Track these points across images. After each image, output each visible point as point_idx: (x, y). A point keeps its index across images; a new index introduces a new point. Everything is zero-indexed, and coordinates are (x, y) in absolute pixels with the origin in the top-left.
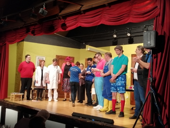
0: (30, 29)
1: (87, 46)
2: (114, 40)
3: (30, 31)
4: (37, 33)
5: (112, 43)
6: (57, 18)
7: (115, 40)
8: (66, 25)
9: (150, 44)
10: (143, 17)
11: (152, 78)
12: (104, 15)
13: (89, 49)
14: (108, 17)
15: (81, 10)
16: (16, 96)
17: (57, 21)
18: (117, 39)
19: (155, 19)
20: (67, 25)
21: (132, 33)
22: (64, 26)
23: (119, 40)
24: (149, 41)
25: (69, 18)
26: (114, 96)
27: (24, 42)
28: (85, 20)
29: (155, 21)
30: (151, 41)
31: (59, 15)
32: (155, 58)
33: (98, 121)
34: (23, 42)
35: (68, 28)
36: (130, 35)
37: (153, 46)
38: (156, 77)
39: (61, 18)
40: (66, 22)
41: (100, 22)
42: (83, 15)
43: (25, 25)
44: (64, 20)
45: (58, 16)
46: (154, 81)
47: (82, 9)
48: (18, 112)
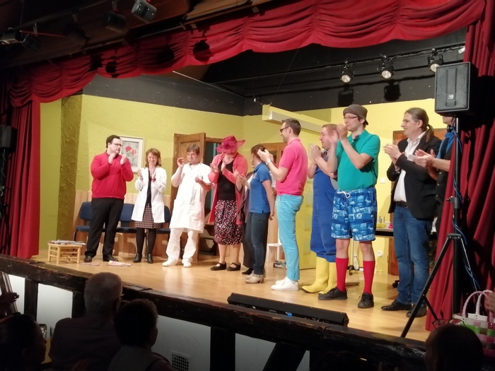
0: (103, 60)
1: (265, 107)
2: (342, 89)
3: (101, 66)
4: (123, 69)
5: (337, 100)
6: (182, 26)
7: (345, 90)
8: (209, 46)
9: (454, 101)
10: (435, 25)
11: (458, 197)
12: (318, 17)
13: (271, 115)
14: (331, 23)
15: (253, 4)
16: (63, 249)
17: (183, 35)
18: (350, 88)
19: (468, 31)
20: (211, 47)
21: (396, 71)
22: (202, 49)
23: (357, 91)
24: (451, 94)
25: (217, 26)
26: (341, 249)
27: (83, 95)
28: (263, 33)
29: (469, 35)
30: (457, 93)
31: (186, 17)
32: (466, 141)
33: (303, 317)
34: (79, 96)
35: (213, 56)
36: (390, 76)
37: (463, 107)
38: (469, 195)
39: (194, 26)
40: (208, 38)
41: (307, 38)
42: (258, 17)
43: (87, 49)
44: (202, 33)
45: (184, 21)
46: (464, 205)
47: (256, 1)
48: (73, 294)
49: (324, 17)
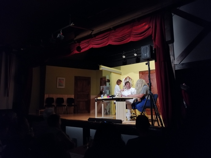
1: (100, 66)
6: (73, 42)
7: (124, 60)
13: (102, 68)
17: (73, 45)
20: (81, 47)
23: (128, 61)
24: (145, 54)
25: (83, 41)
27: (47, 66)
28: (96, 42)
31: (74, 39)
36: (137, 55)
39: (76, 42)
40: (80, 45)
41: (108, 43)
42: (94, 38)
47: (93, 33)
49: (112, 37)
